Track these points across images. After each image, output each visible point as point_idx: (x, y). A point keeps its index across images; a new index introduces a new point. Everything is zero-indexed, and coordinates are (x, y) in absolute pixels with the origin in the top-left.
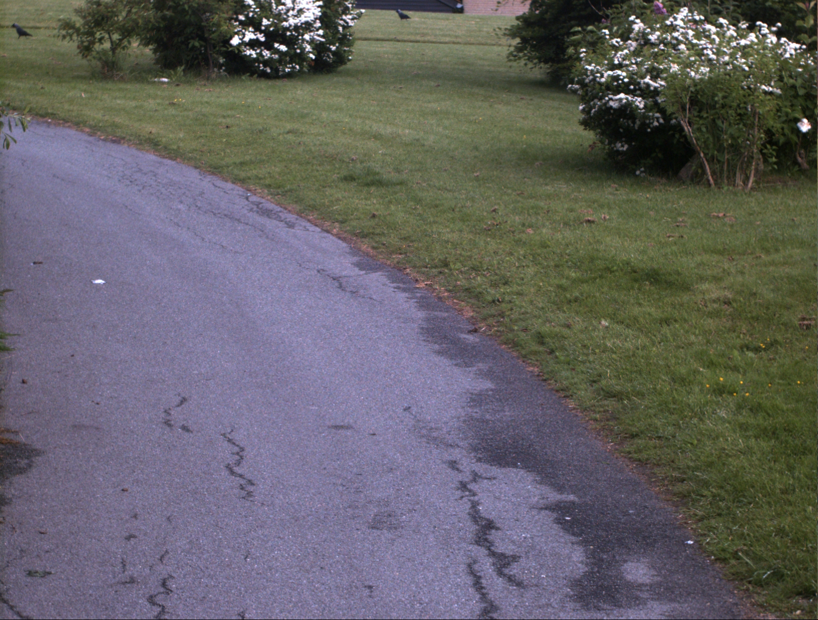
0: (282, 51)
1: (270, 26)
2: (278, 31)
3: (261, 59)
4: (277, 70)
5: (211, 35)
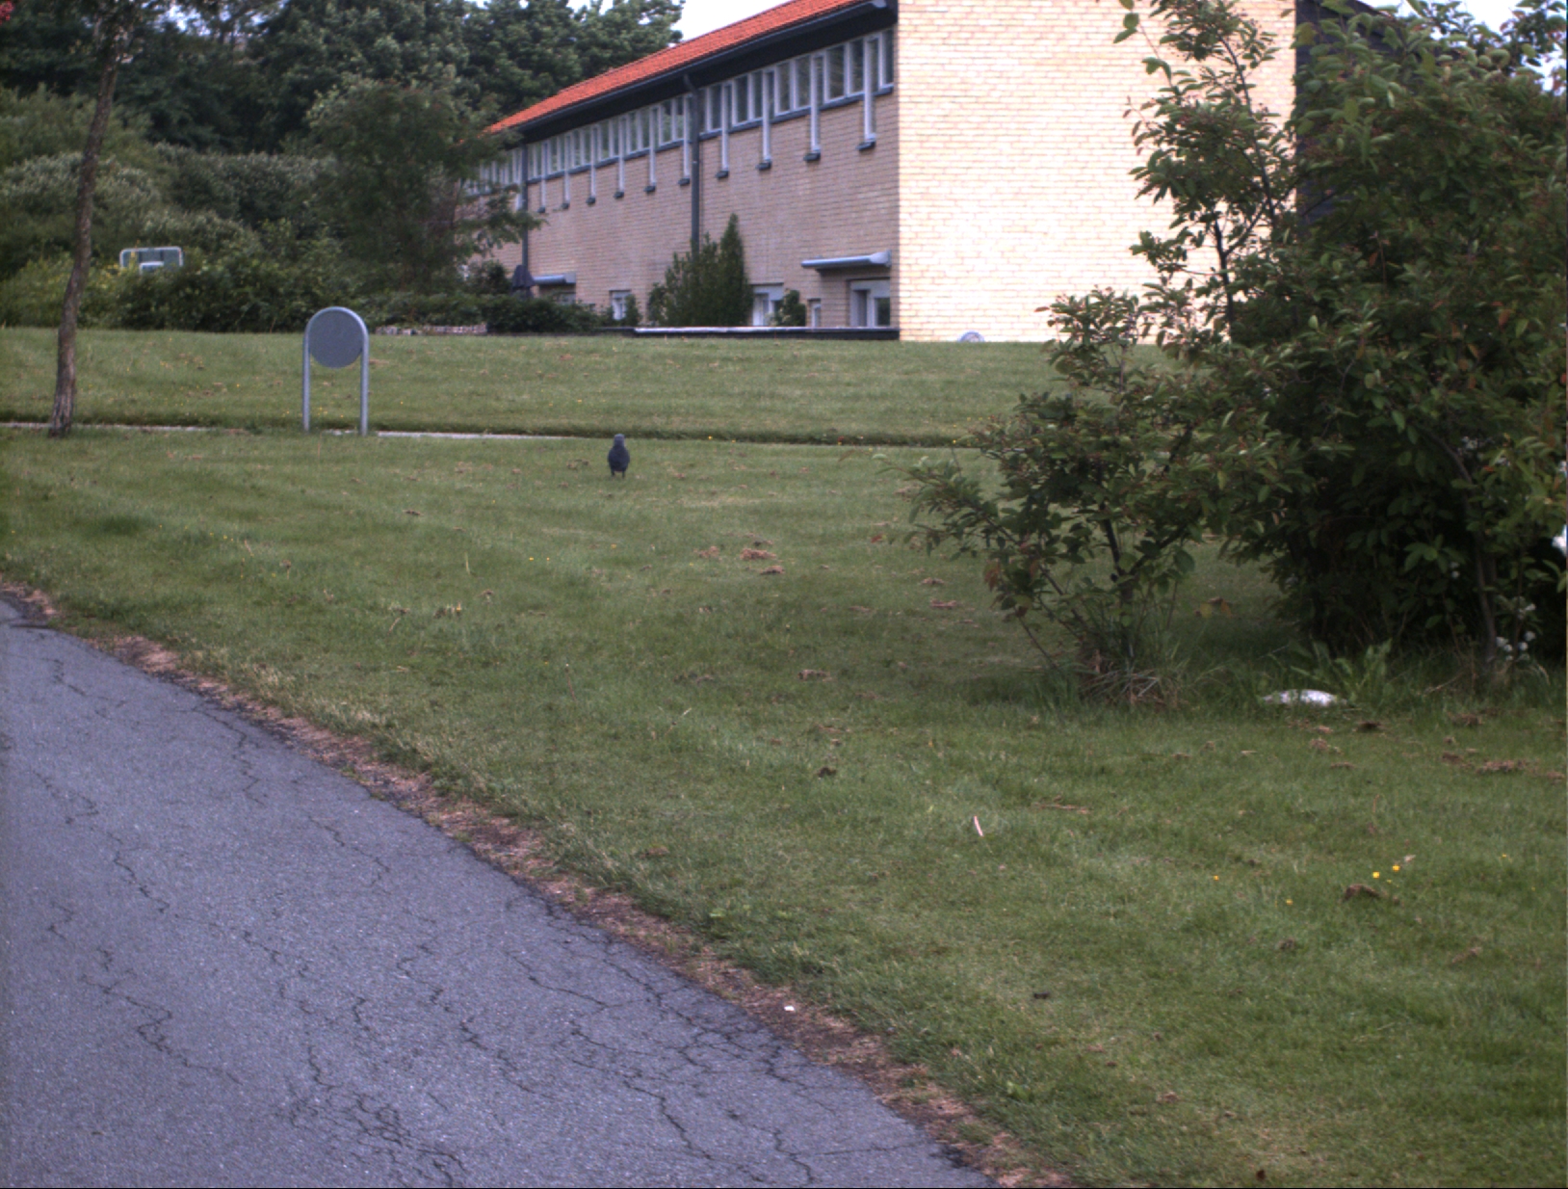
5: (1489, 524)
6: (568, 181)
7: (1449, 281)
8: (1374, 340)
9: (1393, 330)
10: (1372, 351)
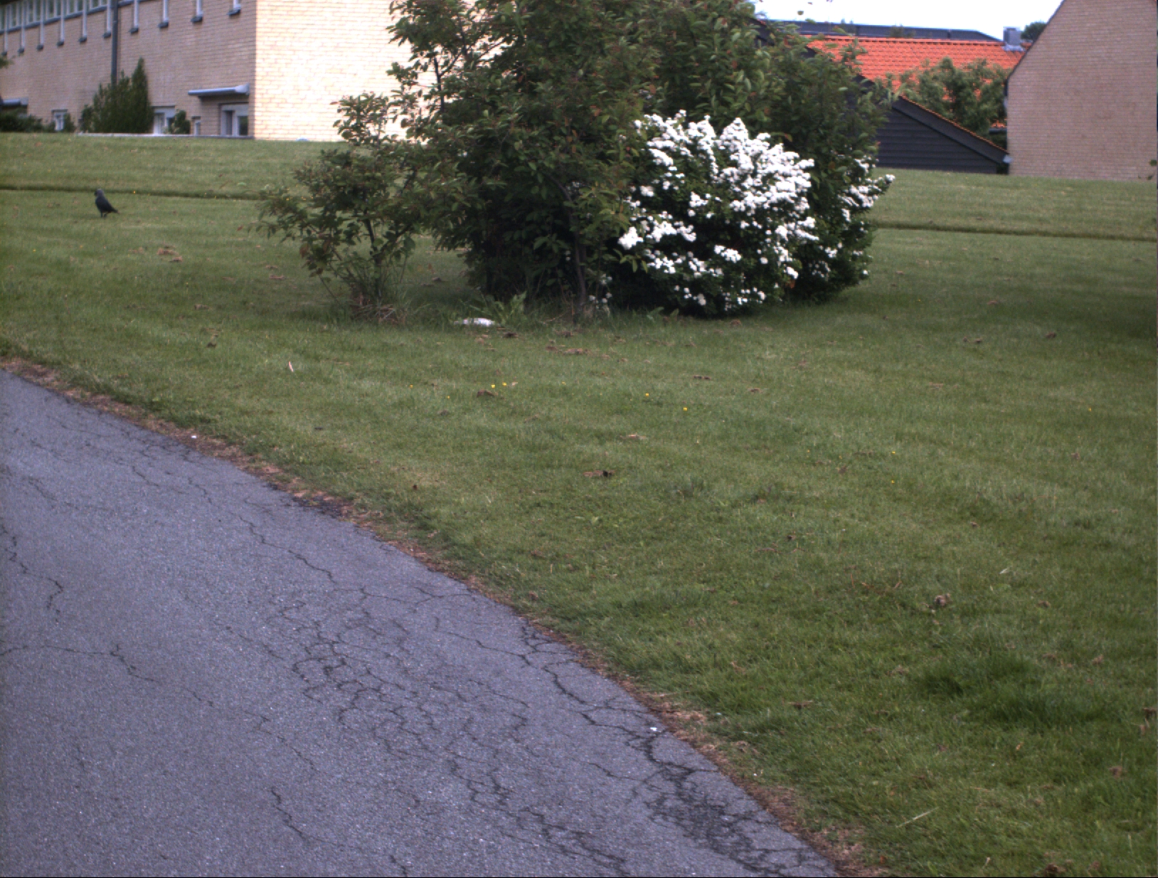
0: (731, 262)
1: (707, 208)
2: (723, 219)
3: (687, 277)
4: (719, 301)
5: (582, 228)
6: (24, 34)
7: (562, 92)
8: (519, 124)
9: (530, 118)
10: (518, 130)
